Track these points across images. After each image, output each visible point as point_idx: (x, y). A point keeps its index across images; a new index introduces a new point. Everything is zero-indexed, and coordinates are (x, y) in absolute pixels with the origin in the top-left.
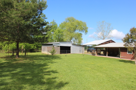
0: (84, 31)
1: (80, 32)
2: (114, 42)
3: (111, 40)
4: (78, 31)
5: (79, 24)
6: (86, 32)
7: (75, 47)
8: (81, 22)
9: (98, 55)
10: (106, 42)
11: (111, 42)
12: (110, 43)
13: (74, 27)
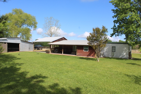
0: (33, 27)
1: (28, 27)
2: (66, 39)
3: (64, 38)
4: (26, 25)
5: (28, 18)
6: (35, 27)
7: (24, 44)
8: (30, 15)
9: (52, 53)
10: (59, 39)
11: (64, 40)
12: (62, 40)
13: (22, 20)
